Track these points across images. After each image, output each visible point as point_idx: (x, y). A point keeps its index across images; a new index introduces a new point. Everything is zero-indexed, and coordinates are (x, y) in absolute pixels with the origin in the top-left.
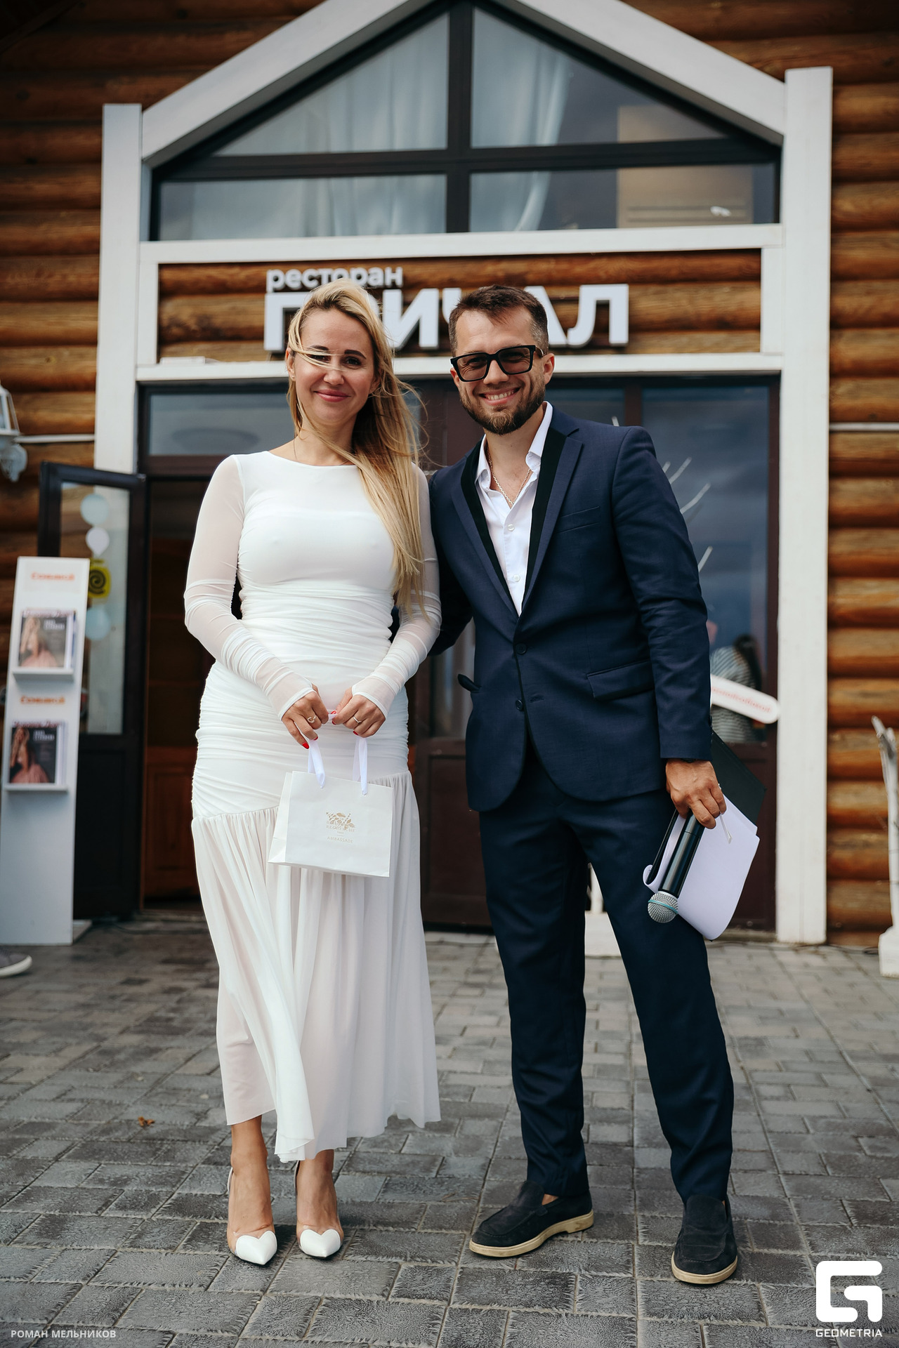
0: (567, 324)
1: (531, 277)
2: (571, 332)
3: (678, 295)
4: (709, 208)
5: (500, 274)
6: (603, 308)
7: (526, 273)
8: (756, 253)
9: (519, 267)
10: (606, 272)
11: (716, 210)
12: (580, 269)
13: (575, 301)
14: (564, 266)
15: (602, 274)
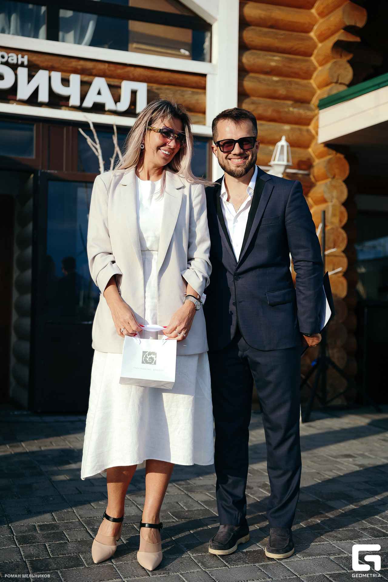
0: (117, 99)
1: (94, 72)
2: (118, 104)
3: (168, 91)
4: (179, 49)
5: (79, 67)
6: (134, 93)
7: (93, 69)
8: (204, 76)
9: (89, 65)
10: (133, 75)
11: (183, 51)
12: (120, 71)
13: (119, 87)
14: (112, 67)
15: (131, 75)
